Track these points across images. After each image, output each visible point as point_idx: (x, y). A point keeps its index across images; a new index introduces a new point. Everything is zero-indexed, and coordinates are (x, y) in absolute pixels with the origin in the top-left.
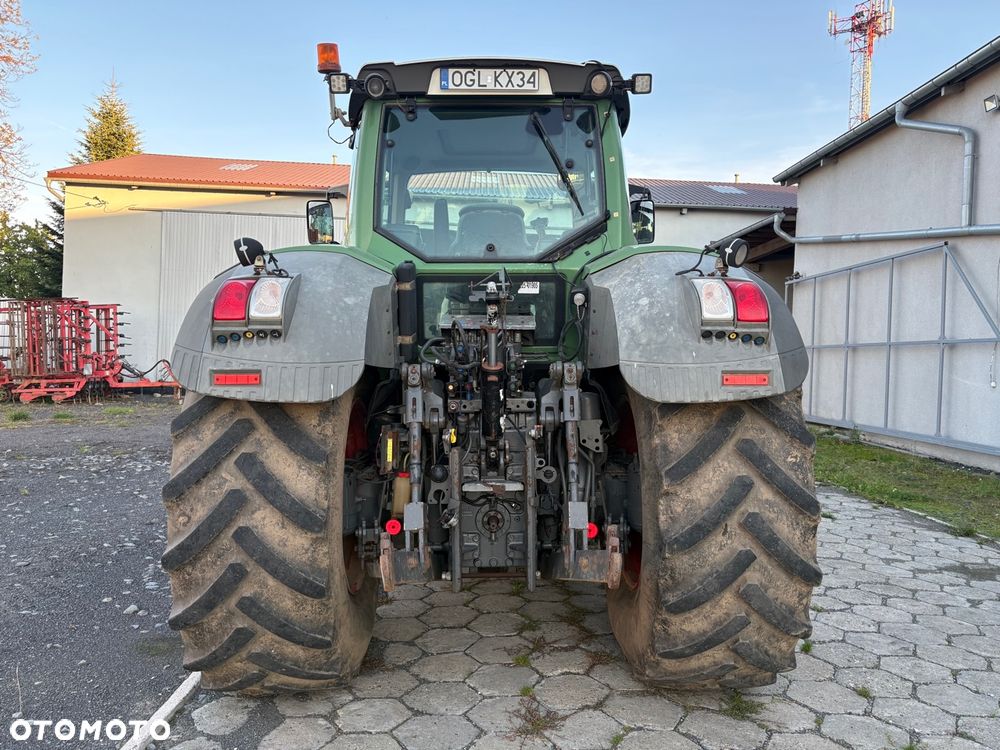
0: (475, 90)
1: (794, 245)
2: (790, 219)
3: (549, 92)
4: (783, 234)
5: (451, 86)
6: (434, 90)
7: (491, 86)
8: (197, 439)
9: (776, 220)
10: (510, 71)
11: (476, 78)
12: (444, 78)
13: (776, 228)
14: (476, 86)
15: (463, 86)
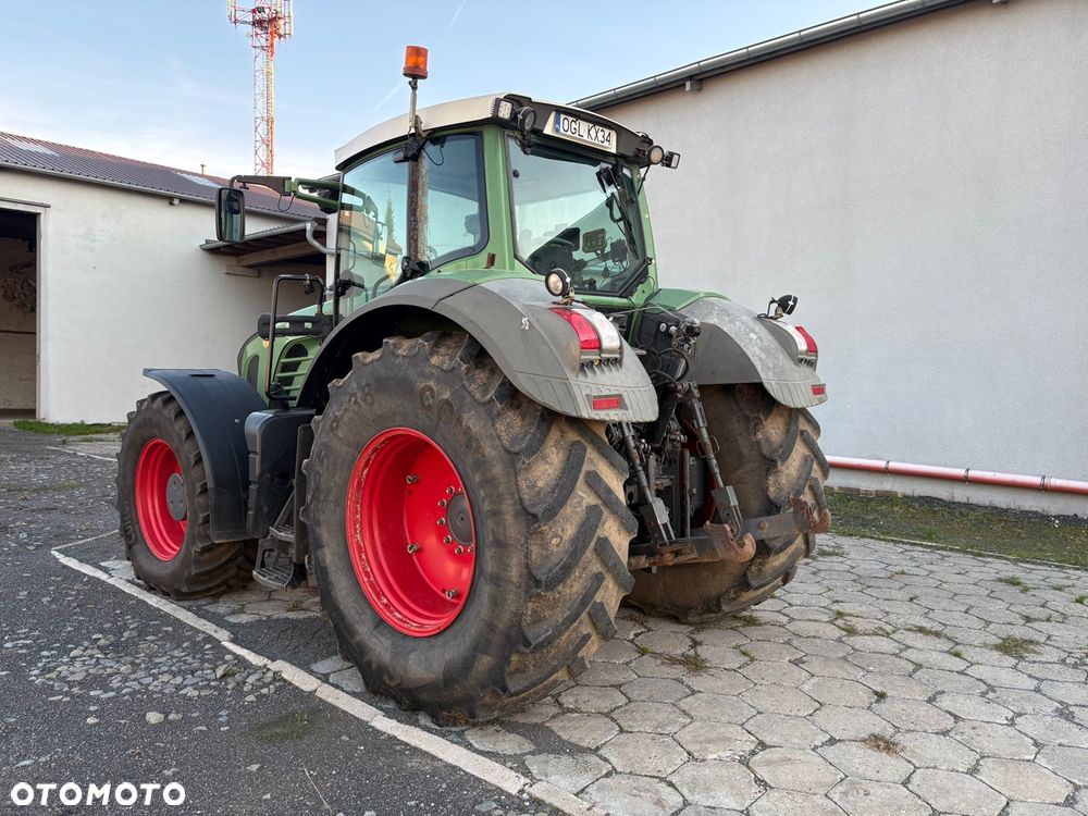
0: (575, 138)
1: (325, 255)
2: (321, 228)
3: (613, 150)
4: (316, 243)
5: (562, 131)
6: (548, 130)
7: (585, 138)
8: (548, 462)
9: (308, 229)
10: (597, 127)
11: (577, 127)
12: (557, 121)
13: (309, 236)
14: (576, 135)
15: (569, 133)
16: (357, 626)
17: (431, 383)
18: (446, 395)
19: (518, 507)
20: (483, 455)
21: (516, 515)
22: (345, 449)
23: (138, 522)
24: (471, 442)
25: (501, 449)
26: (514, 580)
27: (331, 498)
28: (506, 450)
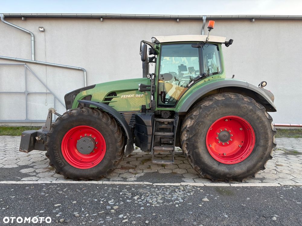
16: (213, 166)
17: (246, 105)
18: (251, 108)
19: (271, 130)
20: (262, 120)
21: (271, 132)
22: (209, 122)
23: (63, 158)
24: (259, 118)
25: (266, 119)
26: (269, 145)
27: (202, 135)
28: (268, 119)
